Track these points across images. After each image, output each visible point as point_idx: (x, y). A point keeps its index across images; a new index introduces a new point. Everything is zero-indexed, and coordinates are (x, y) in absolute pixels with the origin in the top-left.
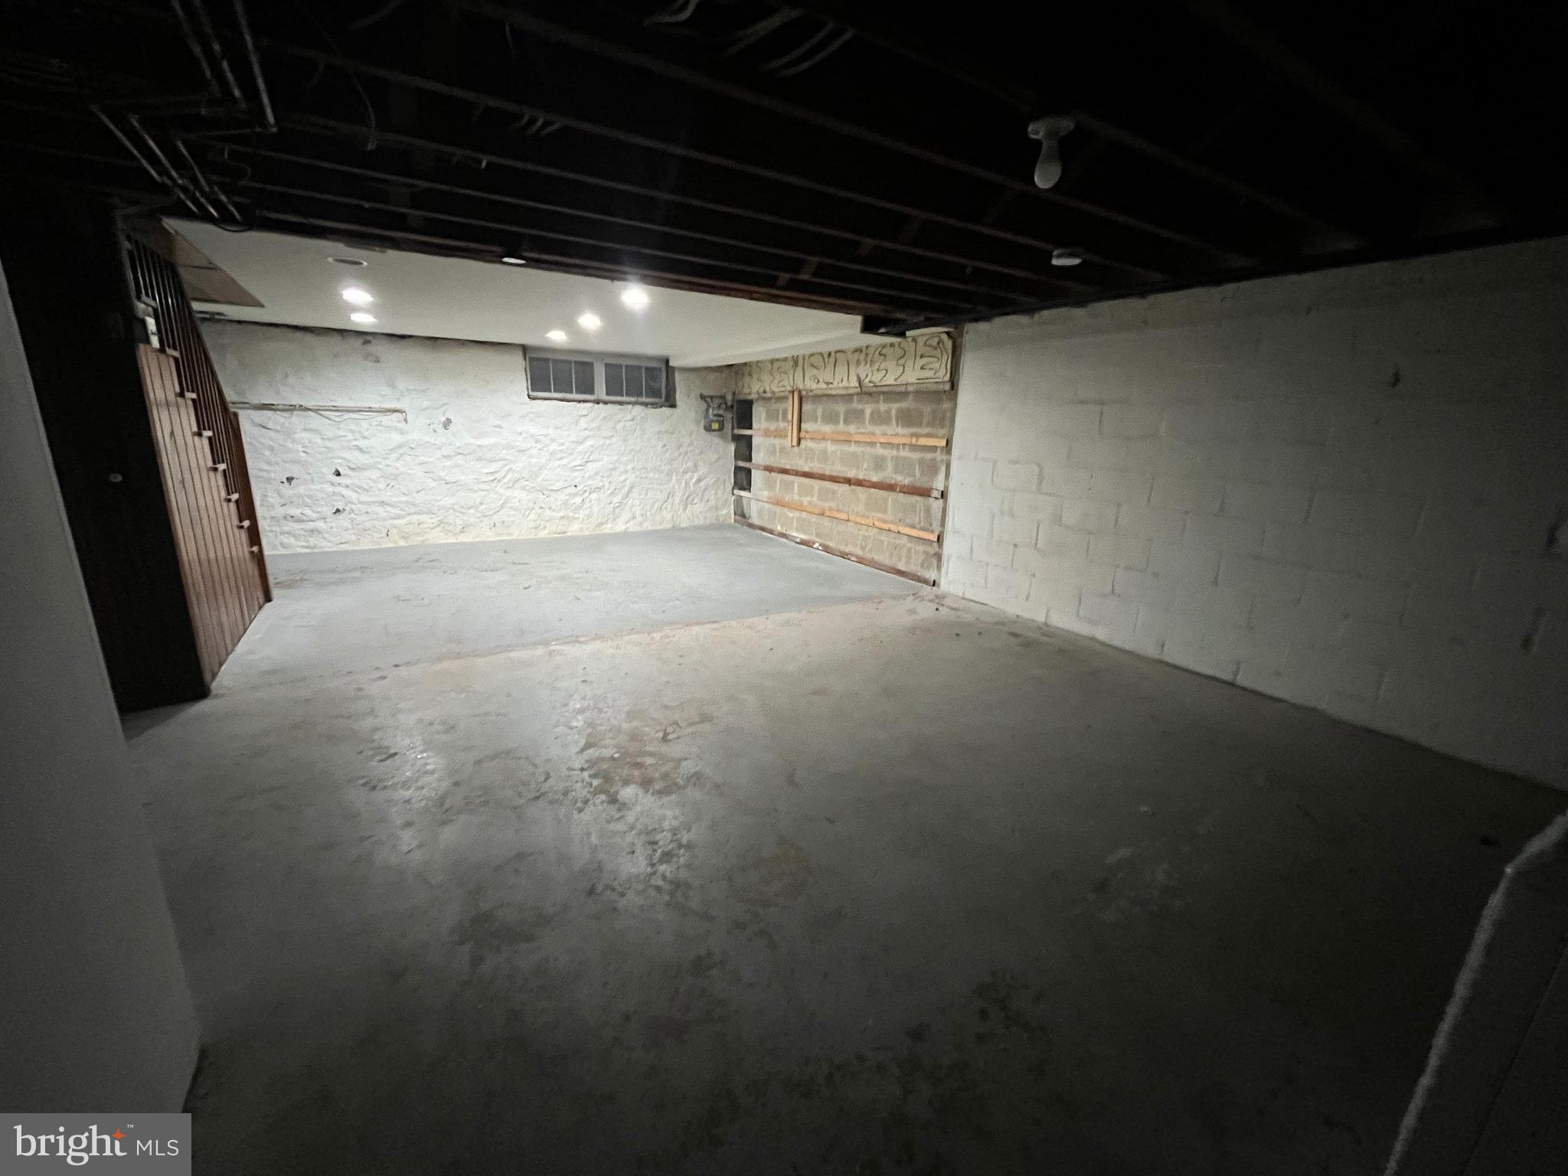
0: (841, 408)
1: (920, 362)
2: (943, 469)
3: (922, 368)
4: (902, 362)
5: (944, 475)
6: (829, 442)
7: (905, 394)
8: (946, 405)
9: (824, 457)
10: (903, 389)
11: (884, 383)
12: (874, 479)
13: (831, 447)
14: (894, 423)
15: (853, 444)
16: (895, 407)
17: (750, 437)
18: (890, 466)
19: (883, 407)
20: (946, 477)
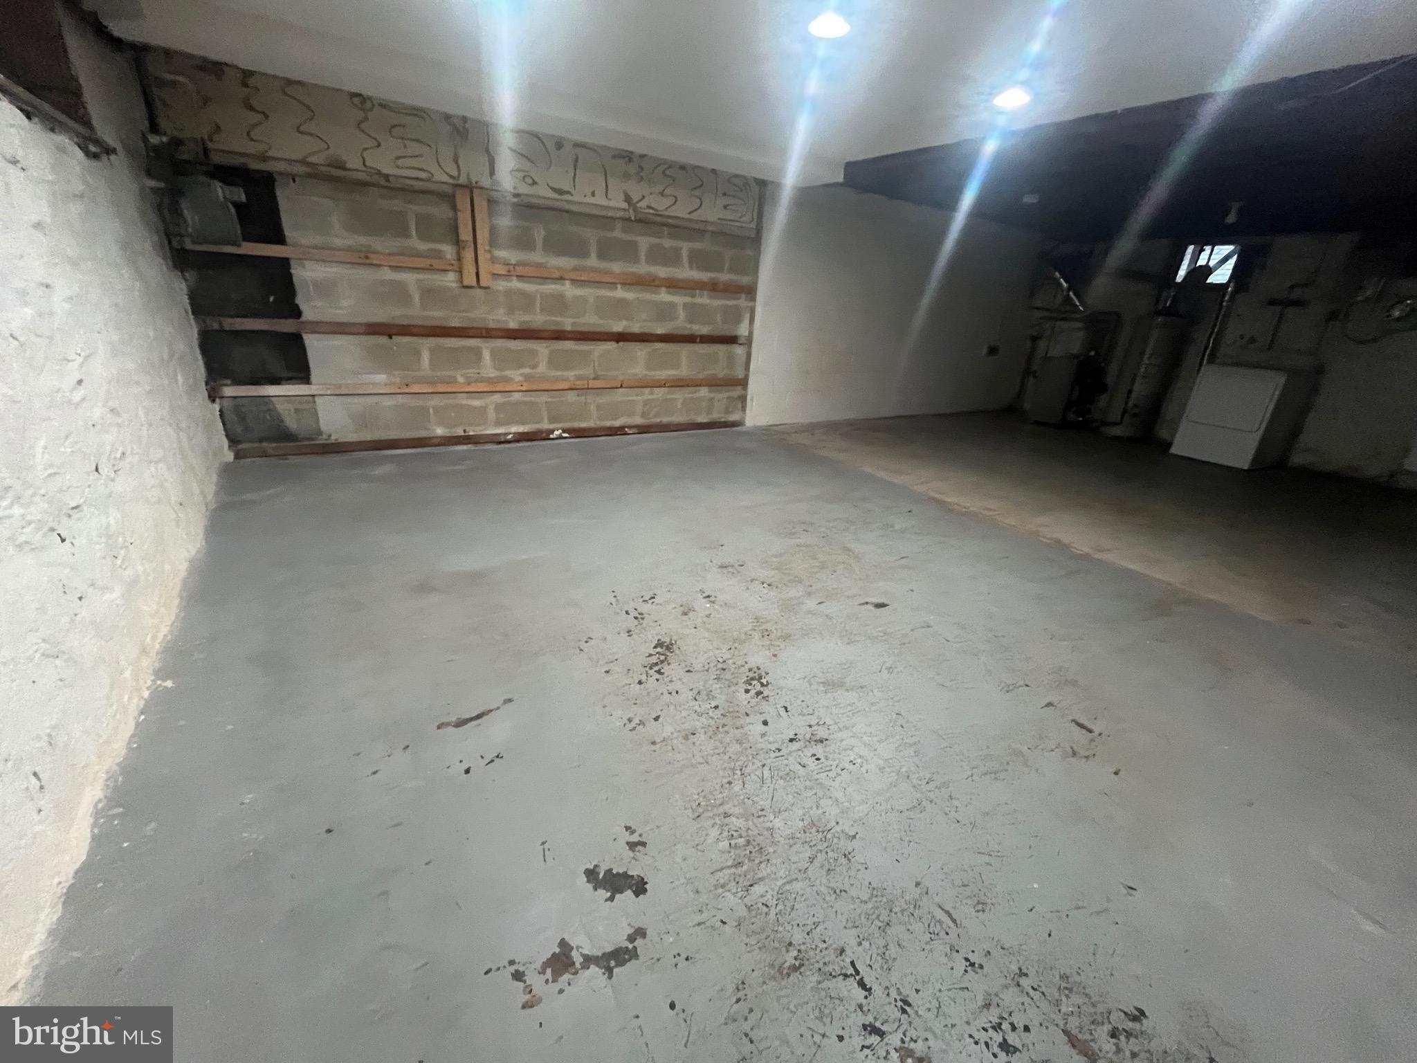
0: (591, 236)
1: (722, 201)
2: (747, 316)
3: (725, 207)
4: (697, 193)
5: (748, 322)
6: (567, 283)
7: (701, 233)
8: (749, 252)
9: (560, 304)
10: (702, 226)
11: (673, 214)
12: (660, 331)
13: (569, 290)
14: (687, 265)
15: (619, 286)
16: (685, 247)
17: (285, 263)
18: (682, 314)
19: (668, 243)
20: (750, 322)
